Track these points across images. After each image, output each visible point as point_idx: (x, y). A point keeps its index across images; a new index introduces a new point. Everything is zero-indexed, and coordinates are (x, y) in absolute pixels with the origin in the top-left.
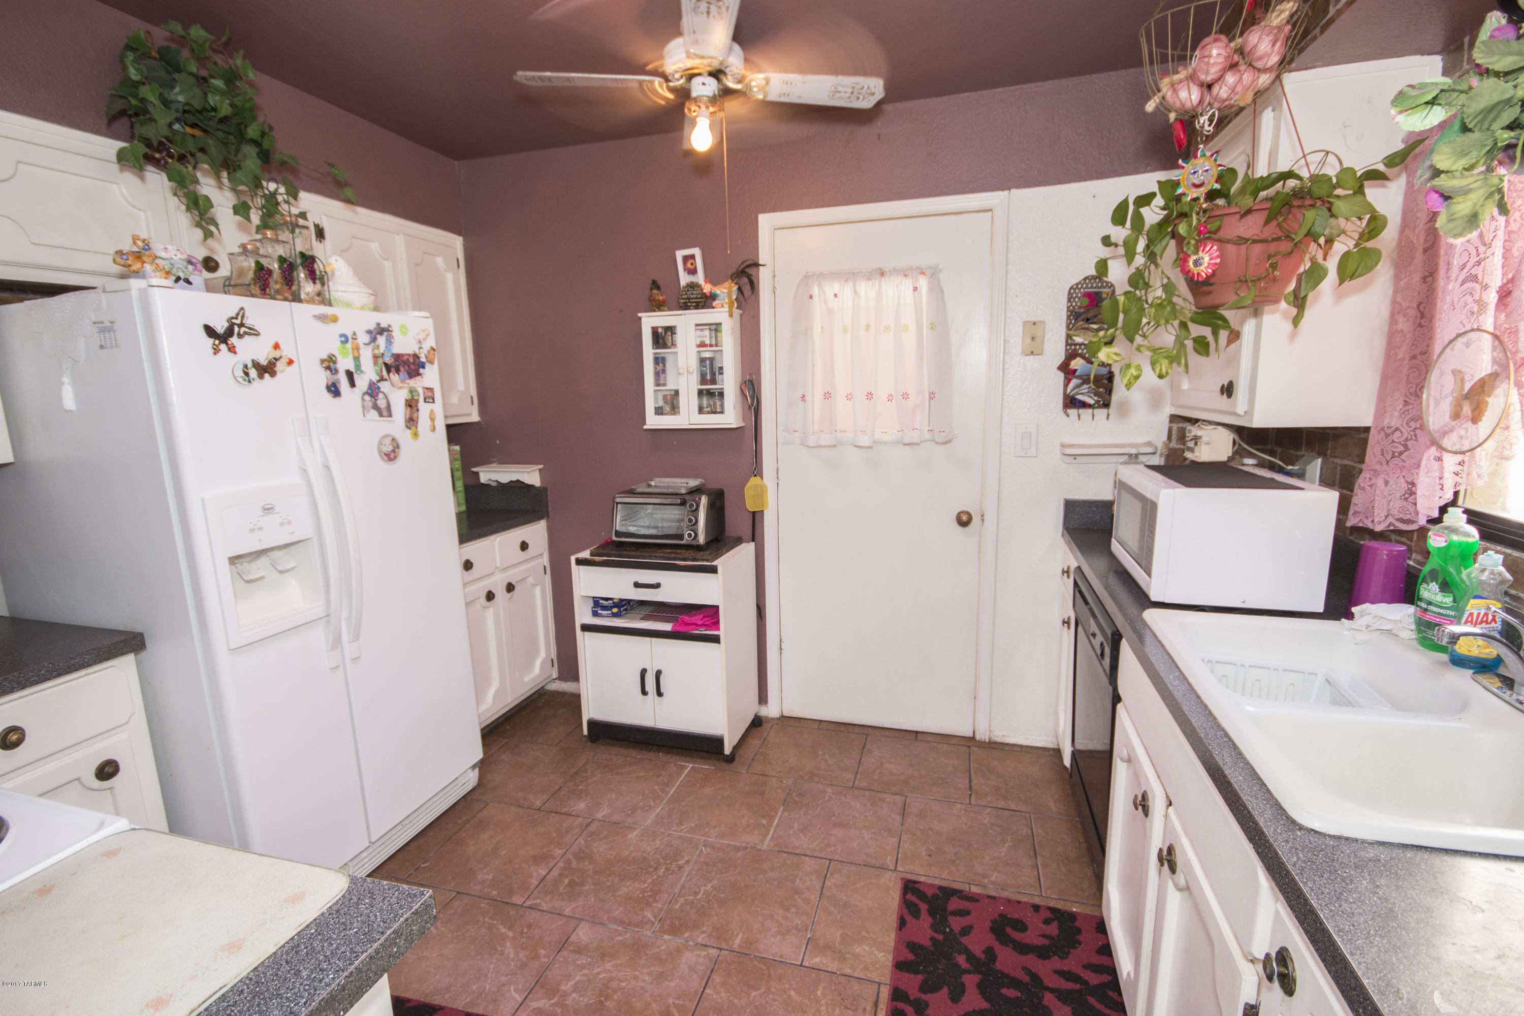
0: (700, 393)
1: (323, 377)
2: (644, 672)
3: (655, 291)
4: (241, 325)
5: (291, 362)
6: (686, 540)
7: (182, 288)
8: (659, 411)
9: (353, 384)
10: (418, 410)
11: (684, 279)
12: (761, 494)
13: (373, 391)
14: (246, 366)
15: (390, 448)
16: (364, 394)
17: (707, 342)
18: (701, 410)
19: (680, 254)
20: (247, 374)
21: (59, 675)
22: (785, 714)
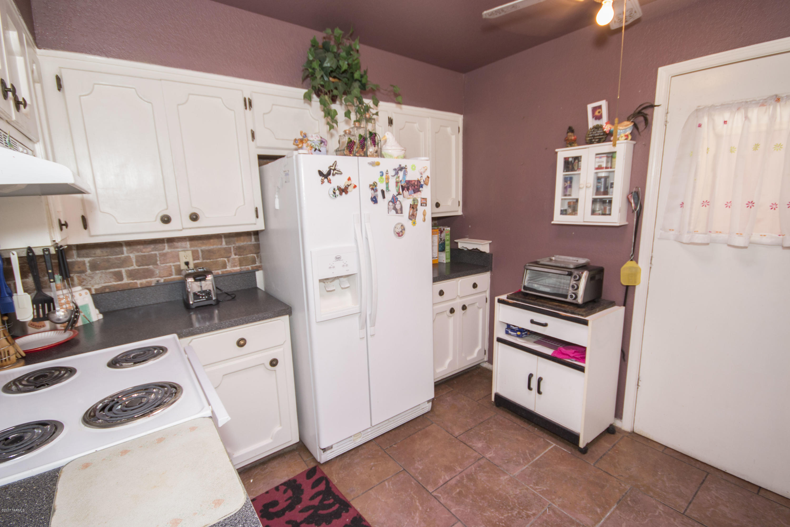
0: (594, 201)
1: (370, 193)
2: (531, 376)
3: (570, 134)
4: (334, 170)
5: (355, 187)
6: (569, 299)
7: (318, 154)
8: (563, 212)
9: (384, 197)
10: (417, 210)
11: (592, 123)
12: (635, 273)
13: (394, 200)
14: (334, 189)
15: (400, 230)
16: (389, 202)
17: (604, 165)
18: (593, 212)
19: (590, 107)
20: (334, 193)
21: (260, 320)
22: (636, 431)
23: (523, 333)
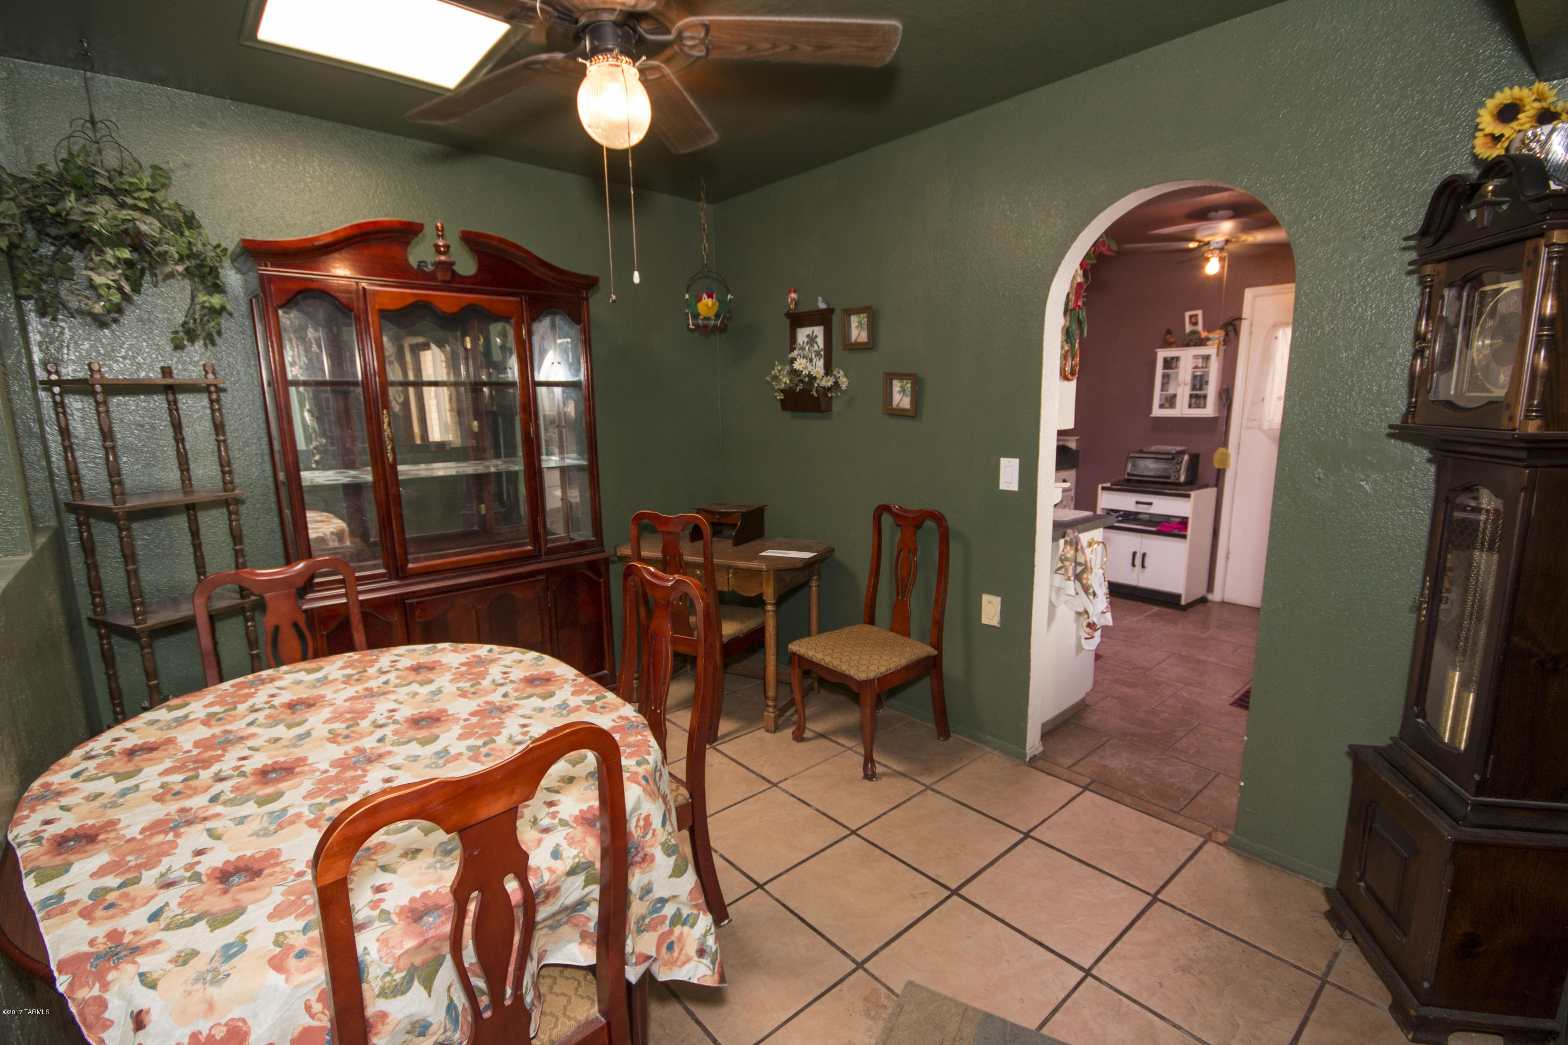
0: (1191, 396)
2: (1134, 554)
3: (1168, 336)
6: (1172, 480)
8: (1162, 406)
11: (1188, 328)
12: (1226, 458)
17: (1200, 365)
18: (1190, 406)
19: (1187, 314)
22: (1226, 600)
23: (1128, 516)
